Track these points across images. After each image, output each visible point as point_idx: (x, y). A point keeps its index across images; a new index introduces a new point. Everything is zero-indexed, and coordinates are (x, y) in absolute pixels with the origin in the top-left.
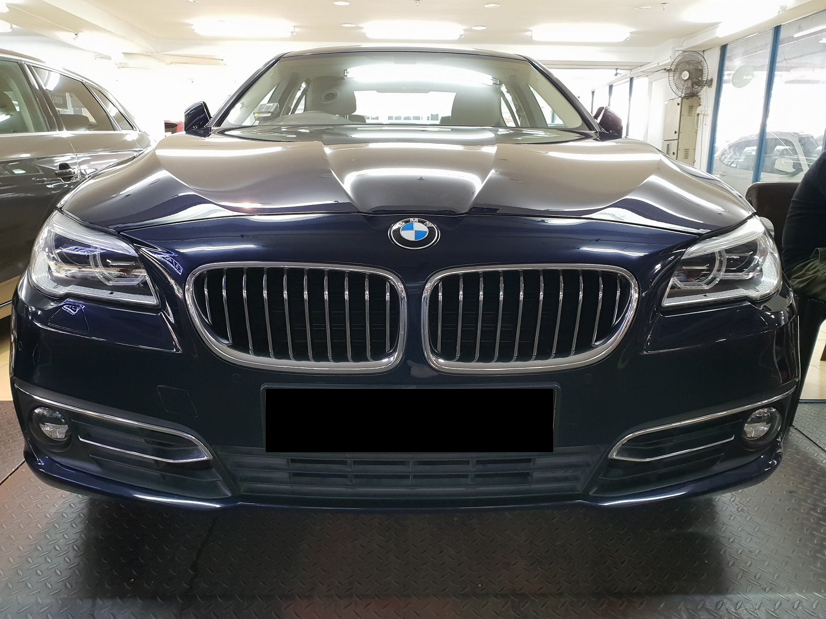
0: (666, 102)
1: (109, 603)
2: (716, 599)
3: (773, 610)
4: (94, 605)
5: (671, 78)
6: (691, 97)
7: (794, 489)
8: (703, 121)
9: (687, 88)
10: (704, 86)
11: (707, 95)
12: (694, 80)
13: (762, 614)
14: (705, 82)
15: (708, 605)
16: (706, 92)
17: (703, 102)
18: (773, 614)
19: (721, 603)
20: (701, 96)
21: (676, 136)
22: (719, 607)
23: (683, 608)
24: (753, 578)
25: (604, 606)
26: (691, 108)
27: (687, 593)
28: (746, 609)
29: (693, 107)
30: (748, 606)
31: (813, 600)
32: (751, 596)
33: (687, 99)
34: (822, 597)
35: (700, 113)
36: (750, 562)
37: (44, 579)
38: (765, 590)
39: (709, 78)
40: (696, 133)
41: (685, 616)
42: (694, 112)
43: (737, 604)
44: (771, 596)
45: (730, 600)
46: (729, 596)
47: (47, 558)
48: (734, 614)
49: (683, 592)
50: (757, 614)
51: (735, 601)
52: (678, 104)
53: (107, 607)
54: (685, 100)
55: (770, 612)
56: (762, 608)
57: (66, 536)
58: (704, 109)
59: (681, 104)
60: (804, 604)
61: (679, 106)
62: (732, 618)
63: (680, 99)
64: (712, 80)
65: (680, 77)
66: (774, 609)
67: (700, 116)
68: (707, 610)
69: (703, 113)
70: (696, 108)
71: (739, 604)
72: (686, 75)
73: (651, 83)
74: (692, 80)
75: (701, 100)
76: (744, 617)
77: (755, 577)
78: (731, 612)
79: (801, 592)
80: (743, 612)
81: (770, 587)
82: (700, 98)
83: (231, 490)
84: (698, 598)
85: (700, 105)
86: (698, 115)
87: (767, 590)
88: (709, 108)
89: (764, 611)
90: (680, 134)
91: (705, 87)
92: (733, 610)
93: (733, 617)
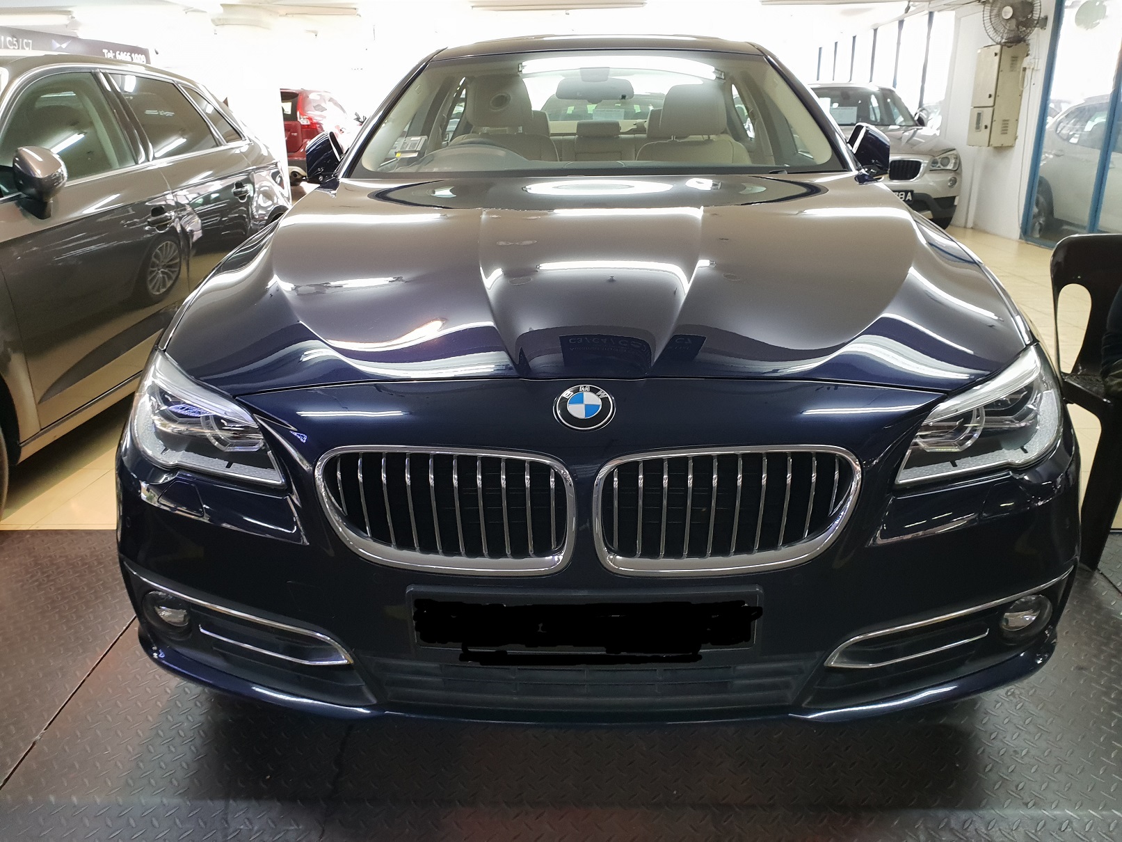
0: (979, 51)
1: (243, 805)
2: (963, 815)
3: (1033, 831)
4: (227, 807)
5: (987, 14)
6: (1015, 43)
7: (1085, 664)
8: (1031, 78)
9: (1010, 31)
10: (1035, 27)
11: (1039, 39)
12: (1021, 19)
13: (1019, 836)
14: (1036, 22)
15: (953, 824)
16: (1038, 35)
17: (1033, 50)
18: (1034, 837)
19: (970, 821)
20: (1030, 42)
21: (991, 101)
22: (966, 827)
23: (922, 827)
24: (1014, 789)
25: (825, 821)
26: (1015, 59)
27: (929, 807)
28: (1000, 830)
29: (1017, 57)
30: (1003, 826)
31: (1087, 820)
32: (1009, 812)
33: (1009, 47)
34: (1098, 816)
35: (1027, 67)
36: (1013, 767)
37: (168, 774)
38: (1026, 804)
39: (1042, 16)
40: (1021, 95)
41: (922, 838)
42: (1018, 65)
43: (989, 823)
44: (1034, 812)
45: (982, 818)
46: (981, 812)
47: (171, 747)
48: (985, 836)
49: (924, 805)
50: (1013, 837)
51: (988, 818)
52: (996, 54)
53: (242, 810)
54: (1005, 48)
55: (1030, 834)
56: (1021, 829)
57: (190, 718)
58: (1033, 61)
59: (1000, 55)
60: (1075, 825)
61: (998, 57)
62: (981, 840)
63: (999, 46)
64: (1046, 18)
65: (999, 15)
66: (1036, 831)
67: (1027, 71)
68: (951, 830)
69: (1032, 68)
70: (1023, 58)
71: (992, 823)
72: (1008, 12)
73: (958, 19)
74: (1017, 20)
75: (1030, 47)
76: (997, 840)
77: (1017, 786)
78: (981, 833)
79: (1072, 808)
80: (995, 834)
81: (1034, 801)
82: (1028, 45)
83: (376, 697)
84: (941, 813)
85: (1027, 55)
86: (1025, 69)
87: (1030, 805)
88: (1040, 60)
89: (1022, 832)
90: (997, 98)
91: (1036, 29)
92: (983, 830)
93: (983, 840)
